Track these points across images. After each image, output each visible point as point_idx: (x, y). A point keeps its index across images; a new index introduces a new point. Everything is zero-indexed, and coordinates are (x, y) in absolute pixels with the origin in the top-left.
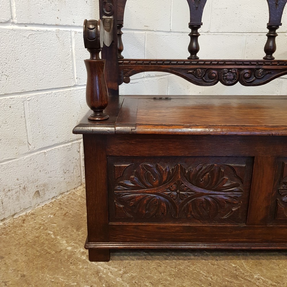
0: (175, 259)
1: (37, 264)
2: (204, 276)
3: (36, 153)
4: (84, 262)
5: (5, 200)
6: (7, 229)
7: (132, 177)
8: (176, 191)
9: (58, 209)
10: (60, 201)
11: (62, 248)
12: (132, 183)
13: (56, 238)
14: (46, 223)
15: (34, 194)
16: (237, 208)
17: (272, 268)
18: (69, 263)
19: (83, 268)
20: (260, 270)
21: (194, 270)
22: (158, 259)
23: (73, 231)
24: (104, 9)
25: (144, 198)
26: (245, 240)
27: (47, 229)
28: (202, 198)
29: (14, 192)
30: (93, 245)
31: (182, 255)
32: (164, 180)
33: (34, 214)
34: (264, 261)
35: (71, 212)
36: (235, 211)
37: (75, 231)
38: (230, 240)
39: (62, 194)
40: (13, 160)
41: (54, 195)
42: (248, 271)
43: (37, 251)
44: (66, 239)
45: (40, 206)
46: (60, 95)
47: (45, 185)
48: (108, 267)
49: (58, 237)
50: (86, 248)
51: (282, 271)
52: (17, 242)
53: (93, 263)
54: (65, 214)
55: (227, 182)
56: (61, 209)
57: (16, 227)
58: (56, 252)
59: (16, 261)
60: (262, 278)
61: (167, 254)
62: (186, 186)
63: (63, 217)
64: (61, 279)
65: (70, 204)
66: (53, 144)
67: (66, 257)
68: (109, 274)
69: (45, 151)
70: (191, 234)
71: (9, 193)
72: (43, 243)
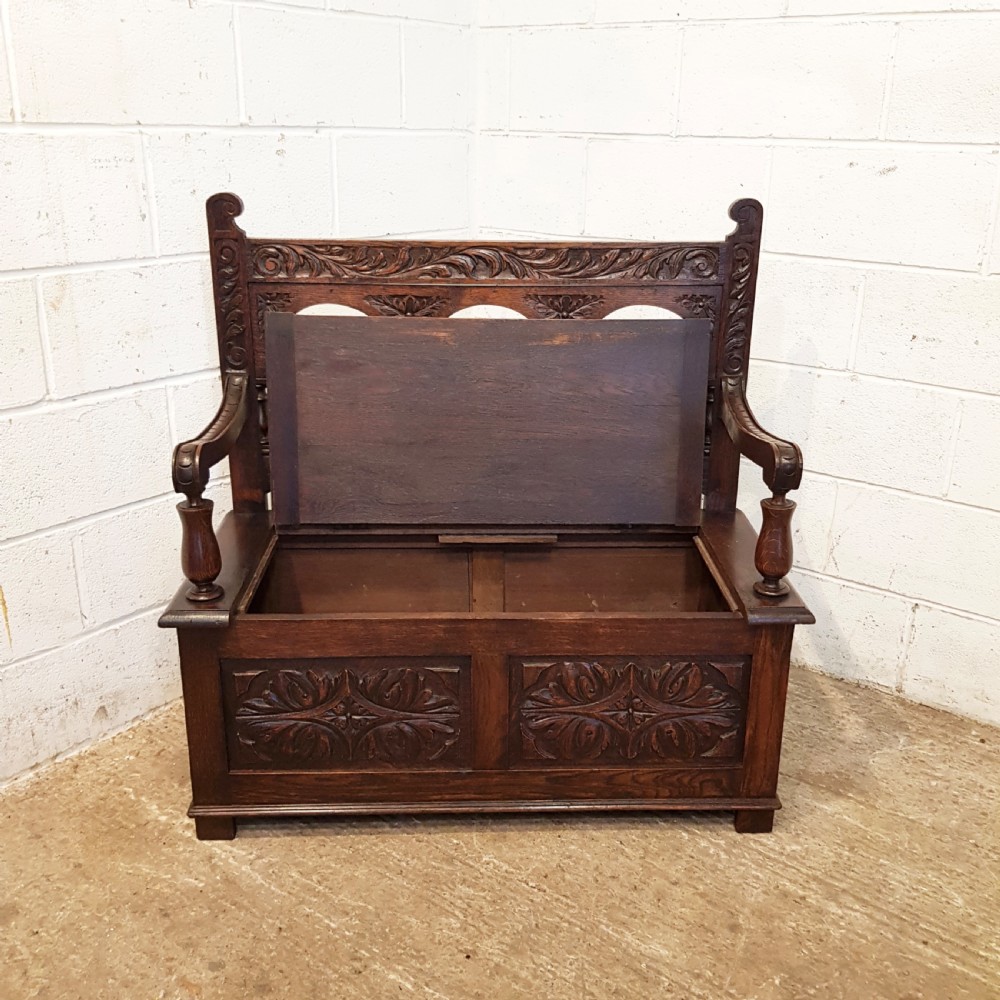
0: (355, 834)
1: (102, 846)
2: (395, 861)
3: (97, 633)
4: (188, 841)
5: (39, 728)
6: (43, 785)
7: (267, 692)
8: (345, 715)
9: (144, 741)
10: (151, 725)
11: (149, 818)
12: (267, 703)
13: (139, 801)
14: (121, 772)
15: (94, 713)
16: (452, 742)
17: (522, 846)
18: (161, 844)
19: (184, 851)
20: (499, 849)
21: (381, 851)
22: (324, 834)
23: (173, 787)
24: (229, 358)
25: (290, 728)
26: (473, 796)
27: (121, 784)
28: (391, 726)
29: (55, 711)
30: (201, 811)
31: (370, 827)
32: (321, 698)
33: (96, 755)
34: (512, 833)
35: (171, 749)
36: (450, 746)
37: (176, 786)
38: (447, 797)
39: (154, 709)
40: (53, 651)
41: (138, 712)
42: (475, 851)
43: (103, 824)
44: (157, 802)
45: (109, 737)
46: (147, 514)
47: (116, 694)
48: (228, 848)
49: (143, 799)
50: (190, 817)
51: (536, 850)
52: (64, 809)
53: (205, 842)
54: (159, 754)
55: (431, 697)
56: (152, 742)
57: (61, 780)
58: (138, 826)
59: (64, 841)
60: (495, 861)
61: (343, 825)
62: (360, 707)
63: (153, 759)
64: (145, 869)
65: (171, 731)
66: (132, 610)
67: (156, 834)
68: (231, 860)
69: (117, 626)
70: (376, 787)
71: (45, 715)
72: (114, 811)
